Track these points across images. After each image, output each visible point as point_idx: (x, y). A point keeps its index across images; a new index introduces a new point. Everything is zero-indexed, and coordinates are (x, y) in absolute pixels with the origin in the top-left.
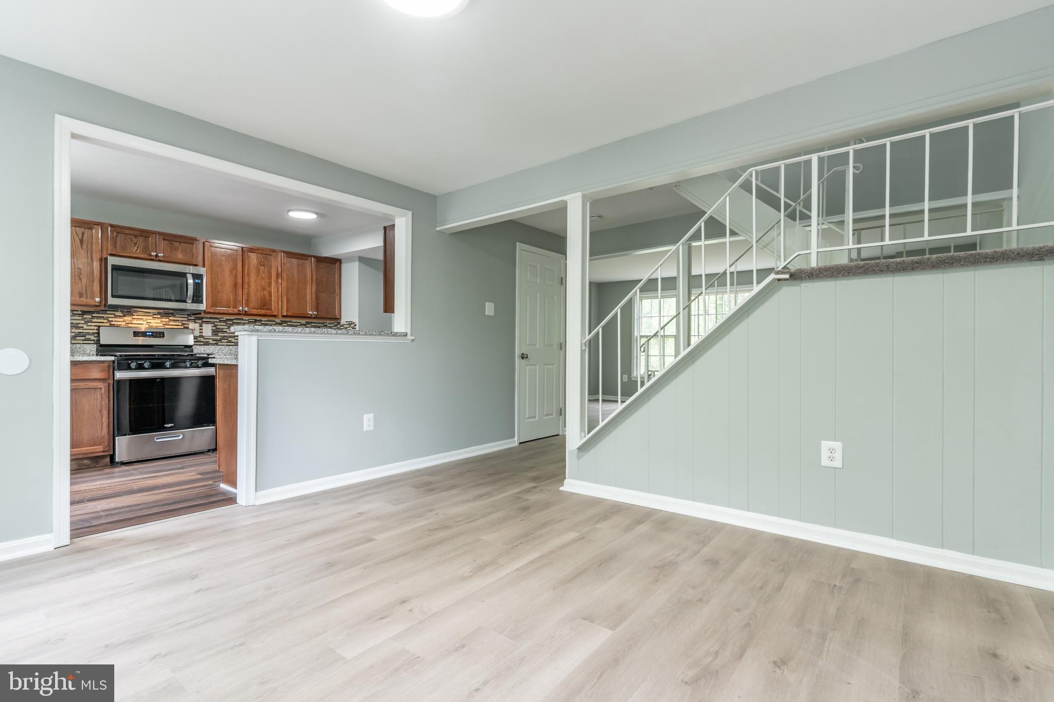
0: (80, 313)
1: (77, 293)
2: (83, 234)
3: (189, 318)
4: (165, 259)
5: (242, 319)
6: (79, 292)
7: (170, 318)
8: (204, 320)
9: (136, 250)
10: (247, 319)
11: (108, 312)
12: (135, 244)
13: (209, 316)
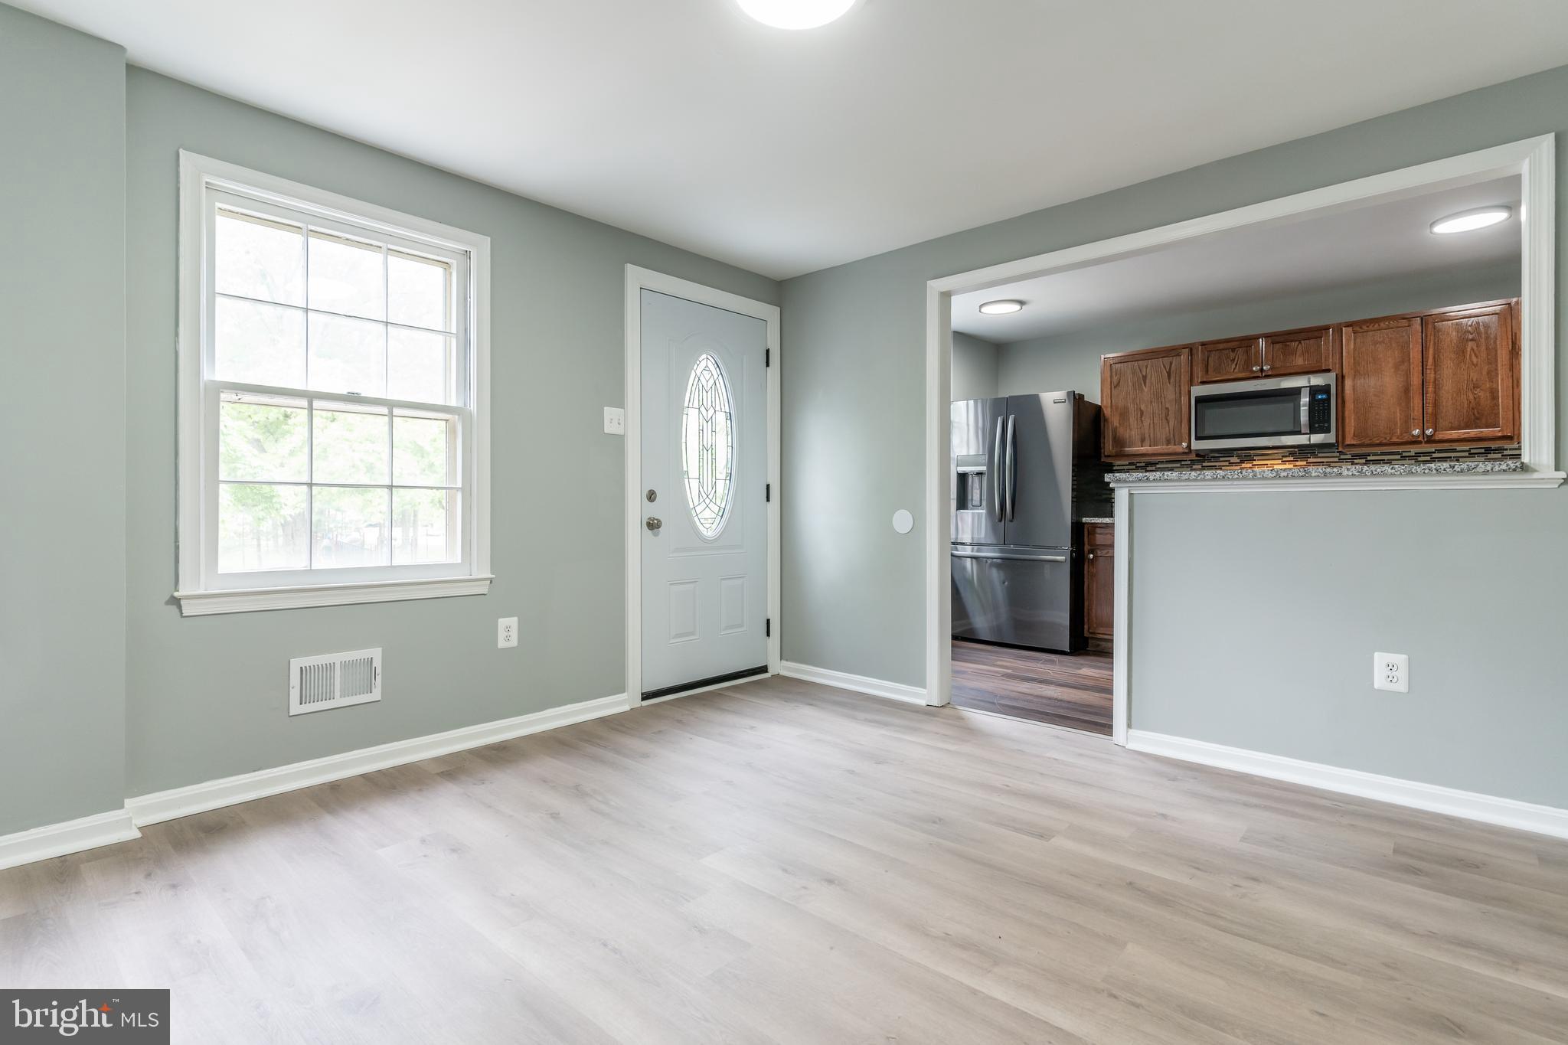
0: (1189, 463)
1: (1164, 440)
2: (1171, 364)
3: (1342, 457)
4: (1274, 373)
5: (1454, 451)
6: (1166, 438)
7: (1310, 460)
8: (1369, 458)
9: (1234, 369)
10: (1467, 448)
11: (1221, 459)
12: (1234, 360)
13: (1378, 450)
